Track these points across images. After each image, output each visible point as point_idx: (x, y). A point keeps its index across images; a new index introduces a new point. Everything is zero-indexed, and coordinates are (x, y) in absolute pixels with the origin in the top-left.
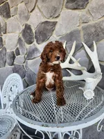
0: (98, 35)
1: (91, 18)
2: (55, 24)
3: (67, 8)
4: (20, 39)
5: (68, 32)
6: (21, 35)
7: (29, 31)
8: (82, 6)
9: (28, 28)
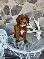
1: (37, 8)
2: (21, 7)
5: (28, 12)
7: (8, 9)
8: (34, 2)
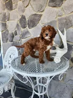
0: (67, 25)
1: (64, 13)
2: (41, 16)
3: (49, 6)
4: (18, 25)
5: (49, 22)
6: (19, 22)
7: (24, 20)
8: (59, 5)
9: (23, 18)
